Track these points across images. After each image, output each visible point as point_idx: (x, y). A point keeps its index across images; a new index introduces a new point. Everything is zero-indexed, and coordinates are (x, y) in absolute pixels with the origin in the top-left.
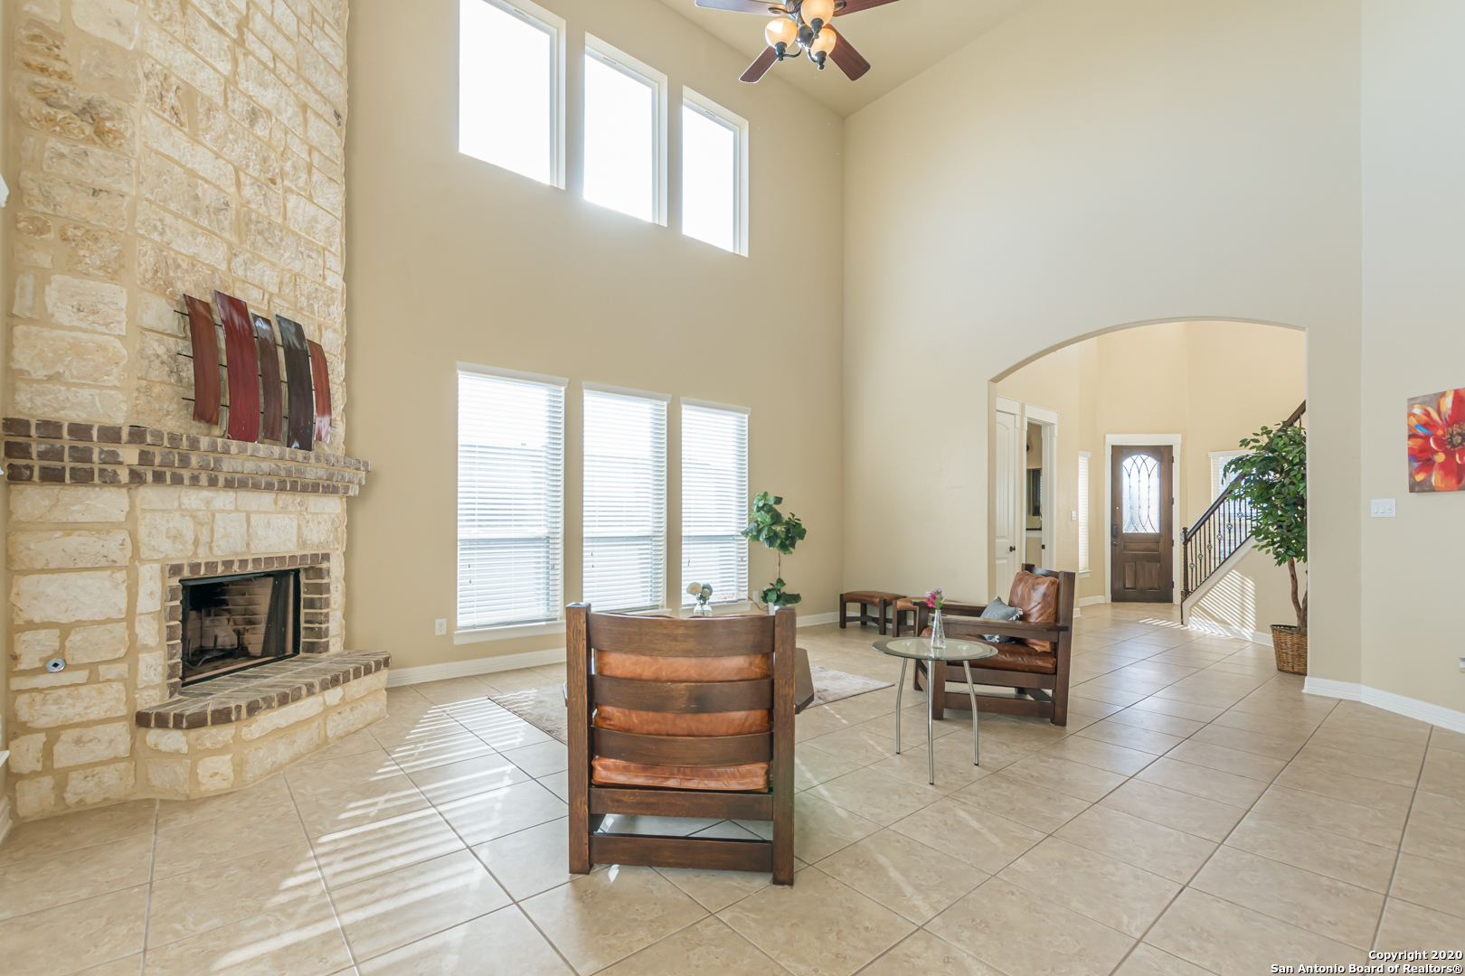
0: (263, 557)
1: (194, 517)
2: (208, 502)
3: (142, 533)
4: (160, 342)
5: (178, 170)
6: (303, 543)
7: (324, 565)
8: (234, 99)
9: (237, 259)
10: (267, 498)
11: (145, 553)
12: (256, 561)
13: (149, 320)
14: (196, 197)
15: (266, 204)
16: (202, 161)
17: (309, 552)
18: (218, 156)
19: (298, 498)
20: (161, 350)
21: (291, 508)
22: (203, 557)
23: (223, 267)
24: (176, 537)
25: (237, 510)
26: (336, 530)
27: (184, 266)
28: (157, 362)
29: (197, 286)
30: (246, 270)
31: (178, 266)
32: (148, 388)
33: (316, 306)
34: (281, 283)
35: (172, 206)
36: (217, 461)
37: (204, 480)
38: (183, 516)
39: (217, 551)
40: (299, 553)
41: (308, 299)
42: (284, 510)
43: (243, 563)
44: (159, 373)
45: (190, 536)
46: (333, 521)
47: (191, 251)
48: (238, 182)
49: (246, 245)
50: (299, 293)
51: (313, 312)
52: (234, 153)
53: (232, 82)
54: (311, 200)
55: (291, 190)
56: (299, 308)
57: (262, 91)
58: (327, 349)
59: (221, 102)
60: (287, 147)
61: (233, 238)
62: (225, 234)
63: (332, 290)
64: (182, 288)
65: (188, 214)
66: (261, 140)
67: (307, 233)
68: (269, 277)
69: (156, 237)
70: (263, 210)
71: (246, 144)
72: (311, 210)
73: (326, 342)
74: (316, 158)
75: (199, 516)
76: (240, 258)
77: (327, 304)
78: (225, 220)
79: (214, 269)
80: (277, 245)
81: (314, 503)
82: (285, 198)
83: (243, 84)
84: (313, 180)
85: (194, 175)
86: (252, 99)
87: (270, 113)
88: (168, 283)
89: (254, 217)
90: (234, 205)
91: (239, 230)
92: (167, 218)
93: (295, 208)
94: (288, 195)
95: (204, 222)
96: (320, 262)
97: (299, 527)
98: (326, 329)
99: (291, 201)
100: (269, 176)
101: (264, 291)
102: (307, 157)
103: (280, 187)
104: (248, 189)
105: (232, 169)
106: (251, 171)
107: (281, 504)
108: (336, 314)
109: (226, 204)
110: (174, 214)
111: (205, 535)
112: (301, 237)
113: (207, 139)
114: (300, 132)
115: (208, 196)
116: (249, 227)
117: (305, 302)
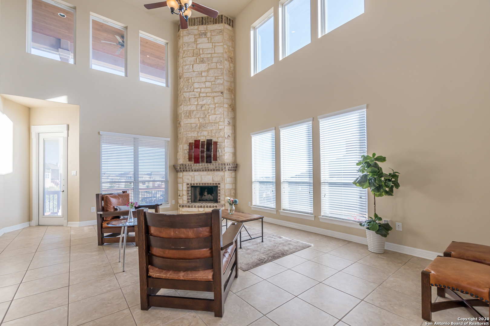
0: (204, 183)
1: (191, 176)
2: (194, 174)
3: (184, 178)
4: (186, 151)
5: (189, 124)
6: (213, 180)
7: (219, 185)
10: (205, 173)
11: (184, 182)
12: (202, 184)
13: (185, 148)
14: (192, 127)
15: (205, 121)
16: (193, 121)
17: (215, 183)
18: (195, 118)
19: (212, 172)
21: (210, 174)
22: (193, 182)
23: (196, 135)
24: (188, 179)
25: (199, 175)
26: (223, 178)
27: (190, 138)
28: (186, 154)
29: (192, 140)
31: (189, 139)
32: (185, 158)
33: (216, 134)
34: (208, 133)
35: (188, 130)
36: (191, 167)
37: (191, 170)
39: (195, 182)
40: (212, 183)
42: (209, 175)
43: (200, 184)
45: (190, 179)
46: (222, 176)
47: (191, 135)
48: (199, 120)
49: (201, 130)
50: (212, 133)
51: (216, 136)
52: (198, 116)
53: (198, 104)
54: (215, 114)
55: (210, 115)
56: (212, 137)
57: (203, 102)
58: (220, 142)
59: (196, 109)
60: (209, 107)
61: (198, 130)
62: (197, 130)
63: (221, 129)
64: (190, 142)
65: (191, 130)
66: (203, 110)
67: (215, 121)
68: (205, 133)
69: (186, 136)
70: (204, 122)
71: (200, 113)
72: (215, 116)
73: (219, 140)
74: (217, 105)
75: (192, 176)
76: (200, 133)
77: (219, 133)
78: (197, 128)
79: (195, 137)
80: (207, 127)
81: (216, 173)
82: (209, 117)
83: (199, 103)
84: (216, 110)
85: (191, 123)
86: (201, 104)
87: (205, 104)
88: (188, 142)
89: (202, 124)
90: (198, 124)
91: (199, 128)
92: (187, 132)
93: (212, 118)
94: (210, 116)
95: (193, 130)
96: (218, 125)
97: (213, 178)
98: (219, 138)
99: (211, 117)
100: (205, 115)
101: (204, 136)
102: (214, 106)
103: (207, 116)
104: (201, 120)
105: (197, 119)
106: (201, 117)
107: (208, 173)
108: (221, 134)
109: (197, 125)
110: (189, 131)
111: (193, 179)
112: (212, 122)
113: (193, 117)
114: (212, 103)
115: (194, 125)
116: (202, 127)
117: (214, 134)
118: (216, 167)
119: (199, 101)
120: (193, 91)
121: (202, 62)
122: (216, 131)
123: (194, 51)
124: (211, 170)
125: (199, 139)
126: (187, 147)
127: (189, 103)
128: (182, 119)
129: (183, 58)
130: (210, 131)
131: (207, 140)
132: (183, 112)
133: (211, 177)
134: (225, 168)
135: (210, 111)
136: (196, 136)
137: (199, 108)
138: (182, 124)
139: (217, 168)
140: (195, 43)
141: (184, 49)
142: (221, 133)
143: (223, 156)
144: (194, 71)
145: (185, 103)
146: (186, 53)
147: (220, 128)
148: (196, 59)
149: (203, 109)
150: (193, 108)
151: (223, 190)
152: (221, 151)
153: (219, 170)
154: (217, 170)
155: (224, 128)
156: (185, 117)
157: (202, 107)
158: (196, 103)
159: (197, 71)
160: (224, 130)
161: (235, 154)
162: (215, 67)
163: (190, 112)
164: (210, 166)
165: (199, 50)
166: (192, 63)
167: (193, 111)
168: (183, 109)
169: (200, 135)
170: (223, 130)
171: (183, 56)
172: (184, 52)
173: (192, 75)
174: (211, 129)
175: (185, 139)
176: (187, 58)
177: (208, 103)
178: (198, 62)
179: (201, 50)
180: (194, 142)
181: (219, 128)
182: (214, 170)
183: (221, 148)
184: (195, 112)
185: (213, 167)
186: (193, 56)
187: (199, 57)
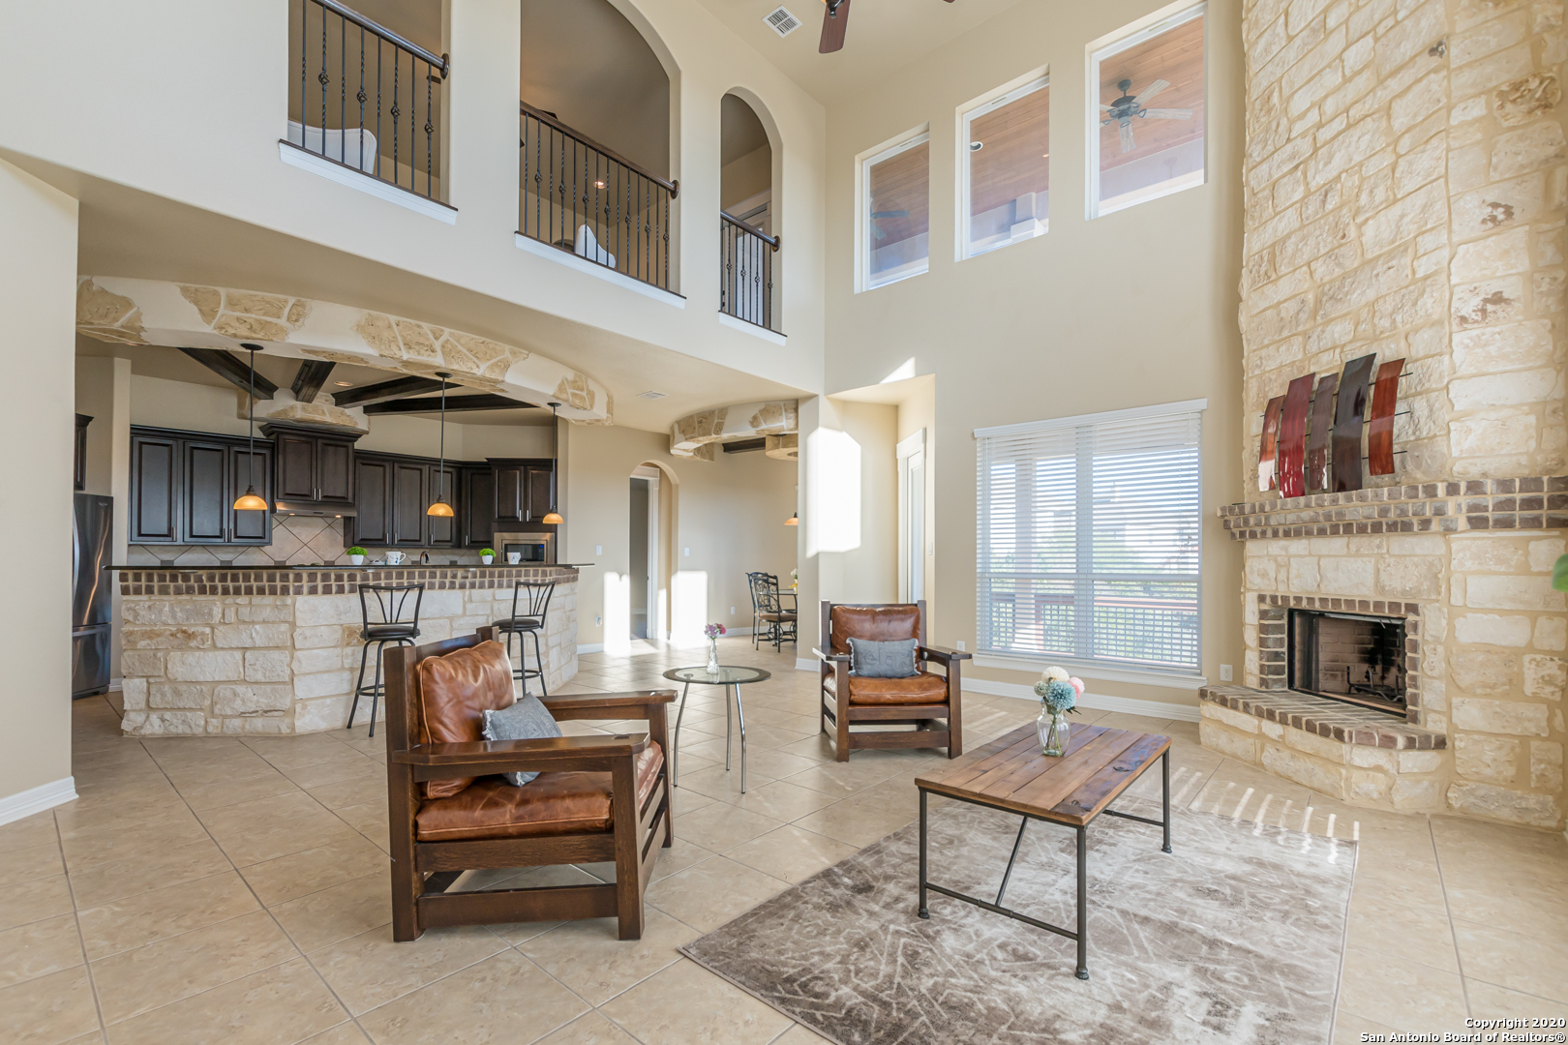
0: (1330, 597)
1: (1276, 561)
2: (1286, 549)
5: (1269, 312)
6: (1379, 587)
7: (1410, 618)
8: (1307, 208)
9: (1311, 340)
10: (1337, 544)
12: (1323, 600)
14: (1282, 319)
15: (1339, 265)
17: (1386, 600)
18: (1295, 270)
19: (1376, 540)
22: (1282, 591)
23: (1299, 356)
24: (1264, 575)
25: (1310, 555)
27: (1273, 377)
29: (1277, 387)
30: (1319, 343)
31: (1270, 380)
32: (1254, 475)
33: (1399, 318)
34: (1354, 325)
35: (1266, 342)
36: (1267, 518)
37: (1269, 533)
38: (1269, 560)
39: (1291, 588)
40: (1372, 597)
42: (1358, 554)
43: (1311, 600)
45: (1272, 575)
46: (1429, 564)
47: (1278, 362)
48: (1312, 274)
49: (1320, 319)
50: (1376, 320)
51: (1395, 328)
52: (1306, 254)
53: (1306, 195)
54: (1395, 201)
55: (1367, 220)
56: (1374, 338)
57: (1330, 166)
58: (1421, 354)
59: (1297, 224)
60: (1363, 180)
61: (1309, 325)
62: (1302, 328)
63: (1426, 278)
64: (1270, 395)
65: (1276, 338)
66: (1332, 211)
67: (1393, 242)
68: (1340, 331)
69: (1257, 372)
70: (1338, 271)
71: (1318, 232)
72: (1396, 210)
73: (1416, 347)
74: (1405, 143)
75: (1279, 559)
76: (1315, 337)
77: (1415, 304)
78: (1303, 316)
79: (1291, 364)
80: (1349, 293)
81: (1398, 543)
82: (1360, 235)
83: (1313, 186)
84: (1397, 175)
85: (1278, 304)
86: (1325, 185)
87: (1339, 177)
88: (1264, 396)
89: (1327, 287)
90: (1310, 296)
91: (1314, 313)
92: (1264, 353)
93: (1375, 233)
94: (1364, 228)
95: (1285, 333)
96: (1409, 259)
97: (1378, 571)
98: (1417, 331)
99: (1369, 231)
100: (1341, 234)
101: (1334, 348)
102: (1389, 160)
103: (1352, 232)
104: (1321, 269)
105: (1305, 268)
106: (1323, 251)
107: (1353, 548)
108: (1429, 304)
109: (1303, 301)
110: (1268, 346)
111: (1282, 576)
112: (1379, 256)
113: (1283, 270)
114: (1381, 143)
115: (1291, 307)
116: (1325, 301)
117: (1386, 323)
118: (1384, 512)
119: (1312, 174)
120: (1289, 140)
122: (1398, 297)
124: (1362, 529)
125: (1311, 370)
126: (1259, 417)
127: (1269, 213)
128: (1243, 300)
130: (1364, 314)
131: (1348, 364)
133: (1370, 567)
134: (1439, 512)
135: (1364, 198)
136: (1301, 361)
137: (1311, 210)
139: (1392, 515)
142: (1431, 301)
143: (1441, 442)
144: (1290, 40)
147: (1420, 274)
149: (1329, 207)
150: (1288, 222)
151: (1440, 649)
152: (1431, 410)
153: (1406, 527)
154: (1393, 527)
155: (1450, 263)
156: (1254, 282)
157: (1325, 197)
158: (1299, 194)
159: (1303, 26)
160: (1449, 275)
163: (1274, 250)
164: (1355, 506)
167: (1288, 238)
168: (1248, 251)
169: (1314, 349)
170: (1443, 277)
173: (1287, 64)
174: (1371, 295)
175: (1253, 388)
177: (1357, 159)
180: (1285, 390)
181: (1414, 272)
182: (1377, 528)
183: (1428, 391)
184: (1293, 242)
185: (1367, 512)
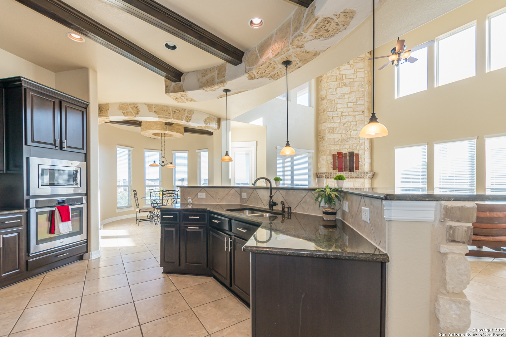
5: (332, 139)
6: (354, 186)
13: (328, 159)
15: (347, 136)
16: (336, 136)
18: (338, 134)
19: (353, 179)
20: (330, 162)
23: (339, 148)
26: (363, 184)
29: (335, 152)
31: (332, 151)
32: (328, 167)
33: (357, 148)
34: (350, 146)
35: (331, 144)
41: (356, 147)
42: (350, 181)
44: (330, 165)
46: (362, 183)
47: (334, 148)
48: (341, 135)
49: (343, 143)
50: (353, 147)
51: (357, 149)
52: (340, 132)
53: (340, 122)
54: (356, 130)
55: (352, 131)
56: (353, 149)
57: (345, 120)
59: (338, 126)
60: (351, 125)
61: (341, 144)
62: (339, 144)
63: (361, 143)
64: (333, 154)
65: (334, 144)
67: (356, 136)
68: (347, 147)
69: (329, 149)
70: (346, 137)
71: (343, 129)
72: (357, 132)
73: (360, 153)
74: (358, 123)
76: (342, 146)
77: (360, 146)
78: (339, 142)
79: (337, 149)
80: (349, 141)
81: (357, 180)
82: (350, 133)
83: (342, 121)
84: (357, 126)
85: (334, 138)
86: (344, 122)
87: (347, 122)
88: (331, 153)
89: (344, 139)
90: (341, 139)
91: (342, 142)
92: (331, 146)
95: (336, 144)
96: (359, 139)
97: (354, 184)
98: (360, 150)
99: (352, 133)
100: (347, 131)
101: (346, 149)
102: (355, 124)
104: (343, 135)
105: (340, 134)
106: (344, 133)
107: (349, 180)
108: (362, 147)
109: (339, 139)
110: (332, 145)
112: (354, 137)
113: (336, 133)
114: (354, 120)
115: (336, 140)
116: (343, 141)
117: (355, 147)
118: (358, 175)
119: (341, 119)
120: (336, 111)
121: (345, 86)
122: (357, 144)
123: (337, 76)
124: (353, 178)
125: (341, 151)
126: (330, 158)
127: (332, 121)
128: (325, 135)
129: (327, 82)
130: (351, 145)
131: (349, 152)
132: (327, 128)
134: (367, 176)
135: (351, 127)
137: (341, 125)
138: (326, 138)
139: (359, 176)
140: (338, 70)
141: (328, 75)
143: (364, 166)
144: (337, 94)
145: (329, 121)
146: (330, 78)
147: (360, 142)
148: (340, 83)
149: (345, 126)
150: (336, 125)
152: (362, 162)
153: (361, 178)
154: (358, 178)
155: (365, 142)
156: (328, 132)
157: (344, 124)
158: (339, 121)
159: (340, 93)
160: (365, 144)
161: (371, 164)
162: (357, 90)
163: (333, 129)
164: (353, 174)
165: (342, 75)
166: (336, 87)
167: (336, 128)
168: (327, 126)
169: (342, 148)
170: (364, 144)
171: (328, 81)
172: (328, 78)
173: (335, 97)
174: (353, 143)
175: (328, 151)
176: (331, 83)
177: (350, 121)
178: (341, 86)
179: (343, 75)
180: (337, 154)
182: (356, 177)
183: (361, 159)
184: (338, 129)
185: (356, 175)
186: (336, 81)
187: (342, 82)
